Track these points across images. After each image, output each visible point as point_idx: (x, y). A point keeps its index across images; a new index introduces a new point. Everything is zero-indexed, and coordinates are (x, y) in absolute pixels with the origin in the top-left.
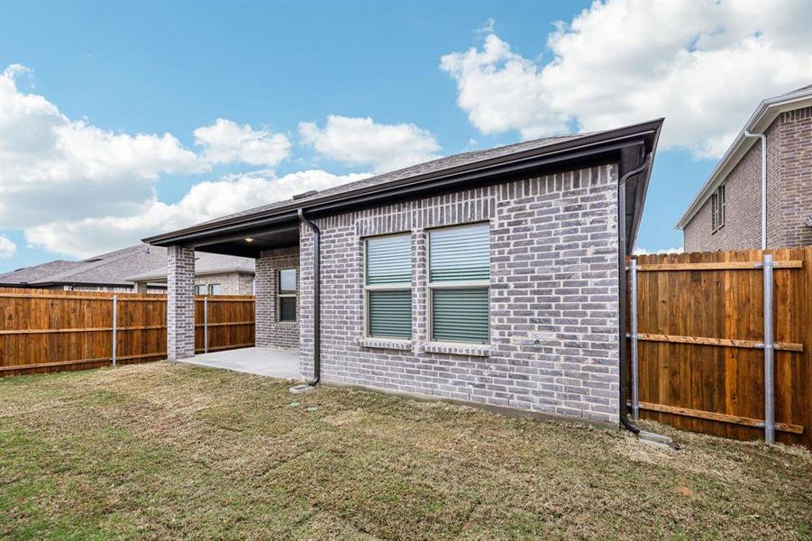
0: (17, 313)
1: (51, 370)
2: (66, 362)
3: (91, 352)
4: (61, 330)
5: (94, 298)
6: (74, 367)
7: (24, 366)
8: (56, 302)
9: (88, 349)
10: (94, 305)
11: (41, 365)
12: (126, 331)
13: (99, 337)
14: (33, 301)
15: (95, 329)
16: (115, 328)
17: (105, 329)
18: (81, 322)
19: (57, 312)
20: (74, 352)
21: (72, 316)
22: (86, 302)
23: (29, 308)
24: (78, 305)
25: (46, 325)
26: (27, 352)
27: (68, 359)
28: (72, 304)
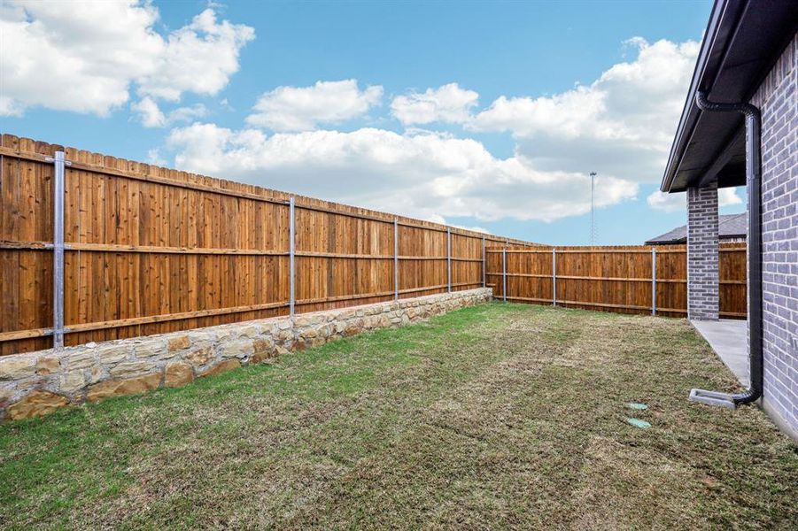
0: (583, 263)
1: (605, 309)
2: (614, 305)
3: (634, 299)
4: (610, 279)
5: (635, 251)
6: (620, 311)
7: (587, 303)
8: (606, 255)
9: (632, 296)
10: (635, 257)
11: (597, 304)
12: (667, 283)
13: (641, 287)
14: (592, 255)
15: (636, 279)
16: (654, 280)
17: (646, 280)
18: (625, 273)
19: (607, 263)
20: (620, 297)
21: (619, 267)
22: (630, 255)
23: (590, 262)
24: (623, 258)
25: (601, 274)
26: (589, 293)
27: (617, 303)
28: (619, 257)
